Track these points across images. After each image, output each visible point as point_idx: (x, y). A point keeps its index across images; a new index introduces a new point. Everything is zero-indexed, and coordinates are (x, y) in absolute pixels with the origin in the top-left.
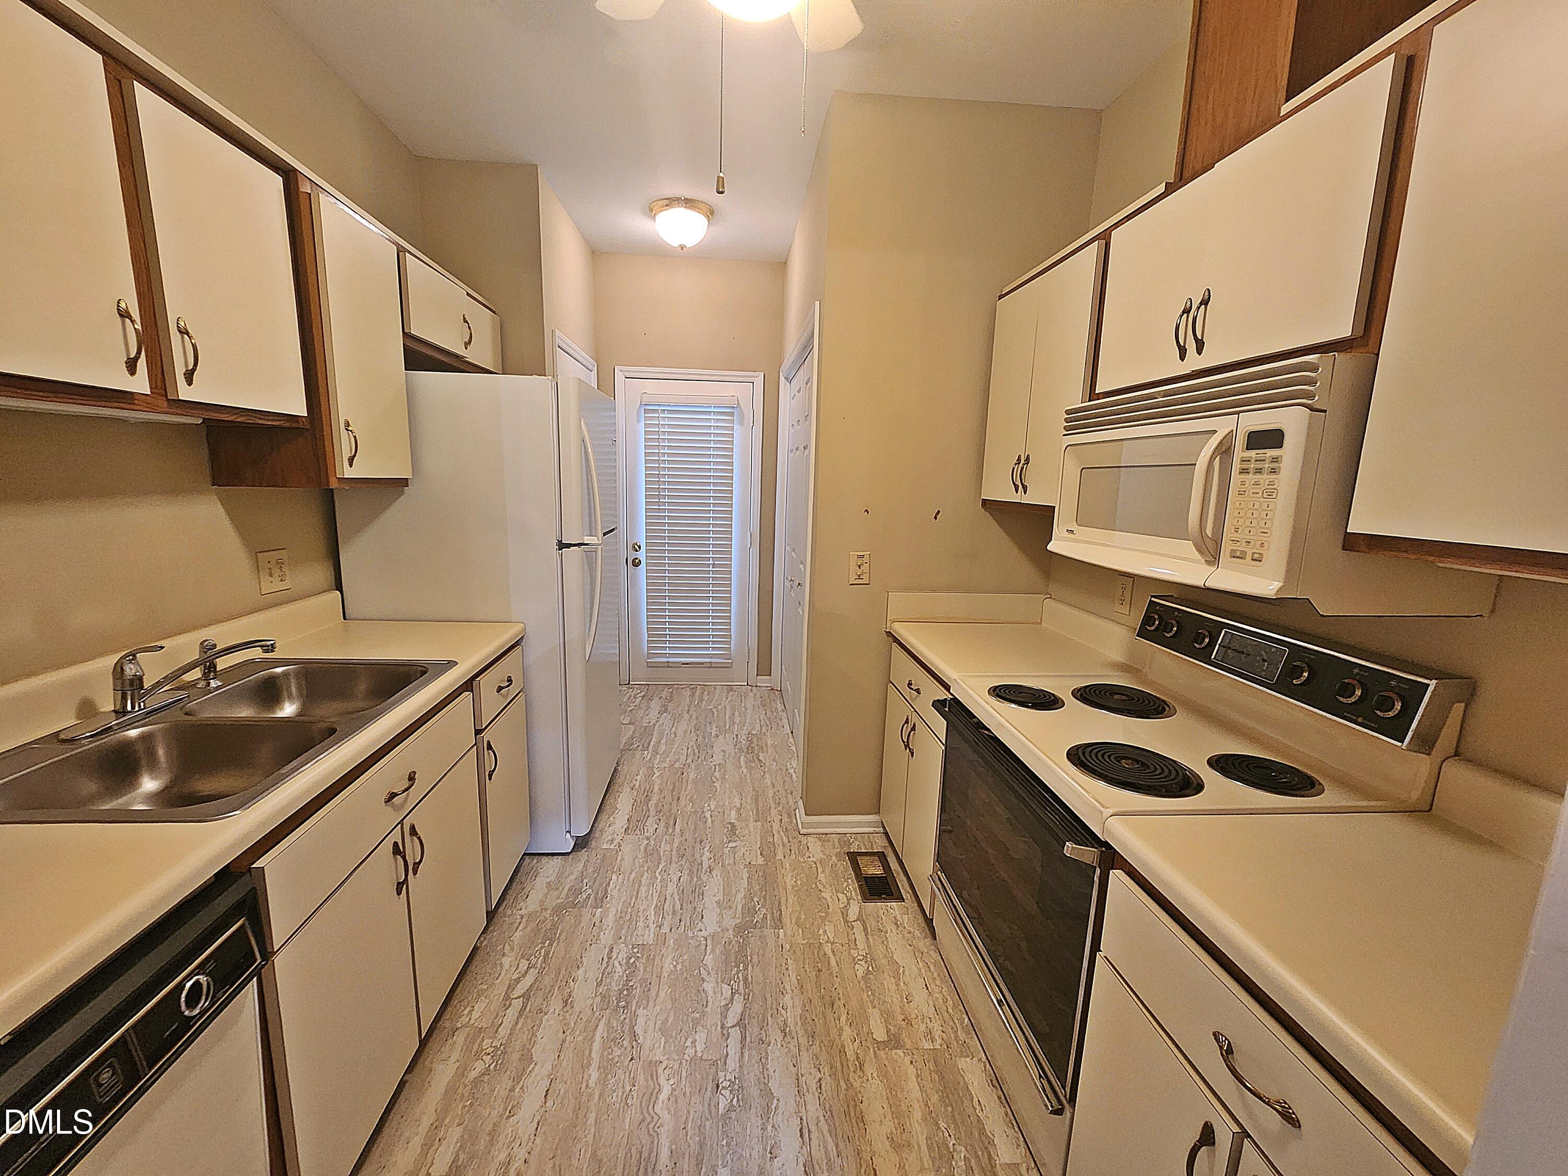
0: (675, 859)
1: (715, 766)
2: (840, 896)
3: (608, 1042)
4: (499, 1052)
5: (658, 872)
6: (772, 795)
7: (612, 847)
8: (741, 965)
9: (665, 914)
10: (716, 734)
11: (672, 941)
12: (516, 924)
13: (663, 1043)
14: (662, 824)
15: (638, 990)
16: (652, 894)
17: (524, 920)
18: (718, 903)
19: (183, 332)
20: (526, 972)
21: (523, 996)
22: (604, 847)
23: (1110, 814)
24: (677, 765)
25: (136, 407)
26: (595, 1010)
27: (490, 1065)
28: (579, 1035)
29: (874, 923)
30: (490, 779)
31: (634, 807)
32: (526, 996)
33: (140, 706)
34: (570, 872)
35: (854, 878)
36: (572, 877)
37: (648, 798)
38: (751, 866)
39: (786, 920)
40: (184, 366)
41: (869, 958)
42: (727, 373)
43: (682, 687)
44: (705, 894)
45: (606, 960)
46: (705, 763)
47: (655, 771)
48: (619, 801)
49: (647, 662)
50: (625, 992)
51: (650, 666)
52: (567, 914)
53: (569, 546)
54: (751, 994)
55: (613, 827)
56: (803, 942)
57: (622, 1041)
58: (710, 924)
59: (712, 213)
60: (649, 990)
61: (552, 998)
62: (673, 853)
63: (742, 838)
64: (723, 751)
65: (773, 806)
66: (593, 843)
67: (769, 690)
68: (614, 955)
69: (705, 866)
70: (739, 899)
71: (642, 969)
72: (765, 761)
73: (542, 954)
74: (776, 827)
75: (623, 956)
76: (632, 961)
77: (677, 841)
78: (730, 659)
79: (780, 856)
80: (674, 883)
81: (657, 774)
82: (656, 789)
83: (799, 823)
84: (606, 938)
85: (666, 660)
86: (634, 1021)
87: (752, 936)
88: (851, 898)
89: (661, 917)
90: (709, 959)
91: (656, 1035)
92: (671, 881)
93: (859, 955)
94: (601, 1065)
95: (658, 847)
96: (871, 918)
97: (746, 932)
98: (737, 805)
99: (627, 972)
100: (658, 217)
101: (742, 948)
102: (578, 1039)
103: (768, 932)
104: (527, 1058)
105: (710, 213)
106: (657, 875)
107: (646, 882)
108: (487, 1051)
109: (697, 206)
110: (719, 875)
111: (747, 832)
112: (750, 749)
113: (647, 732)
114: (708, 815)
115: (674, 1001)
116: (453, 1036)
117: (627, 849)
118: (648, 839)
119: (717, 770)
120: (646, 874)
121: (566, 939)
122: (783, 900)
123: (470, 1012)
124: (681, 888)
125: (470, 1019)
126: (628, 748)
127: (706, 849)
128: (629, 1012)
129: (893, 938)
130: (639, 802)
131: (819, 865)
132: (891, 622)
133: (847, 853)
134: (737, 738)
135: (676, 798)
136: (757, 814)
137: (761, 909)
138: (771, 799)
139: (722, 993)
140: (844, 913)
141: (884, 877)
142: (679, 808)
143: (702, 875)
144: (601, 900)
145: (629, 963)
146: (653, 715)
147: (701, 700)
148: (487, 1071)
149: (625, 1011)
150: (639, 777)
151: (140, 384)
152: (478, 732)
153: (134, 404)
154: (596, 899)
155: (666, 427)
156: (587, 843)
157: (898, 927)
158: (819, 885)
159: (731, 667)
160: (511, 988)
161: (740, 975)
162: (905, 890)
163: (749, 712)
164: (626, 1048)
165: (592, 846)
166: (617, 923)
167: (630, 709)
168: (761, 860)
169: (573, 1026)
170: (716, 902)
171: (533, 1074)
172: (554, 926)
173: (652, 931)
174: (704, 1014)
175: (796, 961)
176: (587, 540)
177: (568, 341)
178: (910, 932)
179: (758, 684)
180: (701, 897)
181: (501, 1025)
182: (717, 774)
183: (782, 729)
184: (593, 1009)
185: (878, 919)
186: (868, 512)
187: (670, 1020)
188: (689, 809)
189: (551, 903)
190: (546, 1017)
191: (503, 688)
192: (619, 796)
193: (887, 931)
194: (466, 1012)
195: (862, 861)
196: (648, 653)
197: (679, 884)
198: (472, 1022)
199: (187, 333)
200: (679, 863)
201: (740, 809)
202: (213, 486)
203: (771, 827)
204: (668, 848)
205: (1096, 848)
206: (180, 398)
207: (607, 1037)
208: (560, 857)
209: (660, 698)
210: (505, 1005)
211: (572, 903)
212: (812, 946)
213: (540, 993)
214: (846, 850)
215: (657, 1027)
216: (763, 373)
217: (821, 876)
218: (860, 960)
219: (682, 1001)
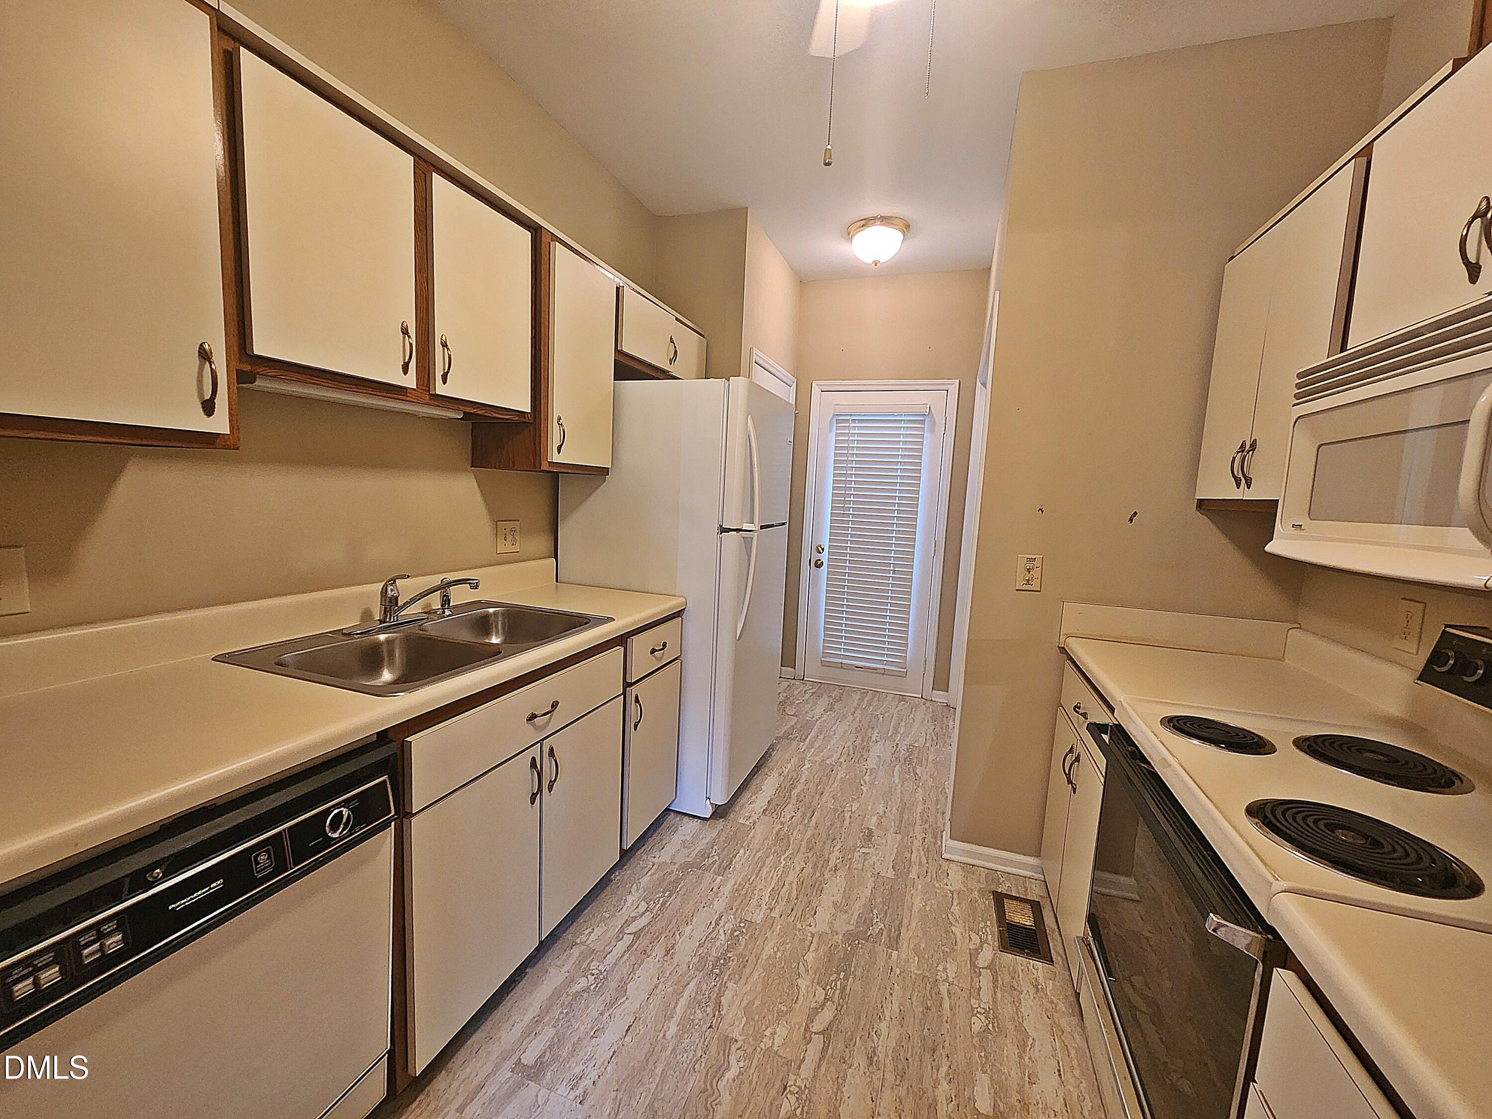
0: (803, 849)
1: (867, 769)
2: (973, 935)
3: (693, 1002)
4: (601, 977)
5: (783, 857)
6: (920, 811)
7: (747, 823)
8: (843, 974)
9: (780, 899)
10: (876, 740)
11: (779, 927)
12: (647, 869)
13: (743, 1023)
14: (799, 814)
15: (734, 963)
16: (772, 877)
17: (655, 867)
18: (835, 904)
19: (444, 345)
20: (643, 914)
21: (635, 933)
22: (740, 821)
23: (1282, 890)
24: (829, 761)
25: (408, 399)
26: (691, 968)
27: (592, 985)
28: (671, 986)
29: (1007, 978)
30: (635, 729)
31: (778, 792)
32: (637, 935)
33: (394, 619)
34: (705, 836)
35: (995, 922)
36: (705, 841)
37: (793, 787)
38: (880, 877)
39: (904, 943)
40: (442, 370)
41: (993, 1015)
42: (921, 382)
43: (854, 689)
44: (825, 891)
45: (713, 924)
46: (857, 765)
47: (806, 763)
48: (766, 783)
49: (822, 661)
50: (722, 961)
51: (823, 664)
52: (692, 873)
53: (728, 530)
54: (845, 1006)
55: (753, 805)
56: (916, 972)
57: (707, 1006)
58: (821, 922)
59: (908, 227)
60: (744, 967)
61: (658, 944)
62: (803, 843)
63: (876, 846)
64: (879, 757)
65: (919, 822)
66: (732, 816)
67: (944, 706)
68: (722, 923)
69: (831, 864)
70: (857, 907)
71: (743, 944)
72: (922, 774)
73: (660, 902)
74: (917, 843)
75: (729, 926)
76: (736, 934)
77: (810, 833)
78: (905, 668)
79: (913, 875)
80: (796, 872)
81: (808, 766)
82: (803, 780)
83: (944, 845)
84: (719, 905)
85: (840, 661)
86: (722, 992)
87: (861, 948)
88: (986, 942)
89: (775, 901)
90: (810, 956)
91: (739, 1012)
92: (793, 870)
93: (980, 1007)
94: (681, 1022)
95: (790, 833)
96: (1006, 971)
97: (857, 942)
98: (880, 812)
99: (729, 943)
100: (855, 239)
101: (847, 958)
102: (669, 990)
103: (881, 949)
104: (622, 989)
105: (906, 228)
106: (782, 860)
107: (770, 864)
108: (593, 972)
109: (894, 222)
110: (843, 877)
111: (884, 841)
112: (908, 760)
113: (807, 726)
114: (847, 815)
115: (765, 985)
116: (572, 949)
117: (759, 828)
118: (782, 823)
119: (867, 774)
120: (772, 856)
121: (684, 895)
122: (905, 921)
123: (590, 933)
124: (802, 879)
125: (588, 939)
126: (787, 737)
127: (837, 848)
128: (720, 981)
129: (1029, 1003)
130: (784, 788)
131: (955, 896)
132: (1065, 637)
133: (993, 892)
134: (897, 747)
135: (820, 792)
136: (899, 827)
137: (879, 923)
138: (919, 814)
139: (815, 995)
140: (974, 955)
141: (1033, 930)
142: (820, 802)
143: (827, 871)
144: (724, 869)
145: (733, 934)
146: (818, 710)
147: (869, 704)
148: (586, 990)
149: (717, 979)
150: (789, 765)
151: (410, 381)
152: (627, 685)
153: (407, 396)
154: (720, 867)
155: (856, 435)
156: (727, 813)
157: (1038, 990)
158: (950, 917)
159: (905, 677)
160: (627, 923)
161: (839, 983)
162: (1057, 953)
163: (917, 724)
164: (708, 1015)
165: (730, 818)
166: (732, 894)
167: (798, 702)
168: (891, 874)
169: (668, 975)
170: (833, 902)
171: (624, 1006)
172: (677, 881)
173: (763, 910)
174: (791, 1009)
175: (904, 988)
176: (745, 526)
177: (766, 358)
178: (1052, 1002)
179: (933, 699)
180: (819, 893)
181: (610, 953)
182: (867, 778)
183: (949, 747)
184: (689, 967)
185: (1014, 975)
186: (1042, 512)
187: (757, 1002)
188: (830, 805)
189: (681, 859)
190: (648, 959)
191: (657, 651)
192: (766, 779)
193: (1022, 991)
194: (586, 932)
195: (1009, 905)
196: (823, 652)
197: (800, 875)
198: (589, 942)
199: (446, 346)
200: (806, 855)
201: (882, 818)
202: (471, 467)
203: (912, 842)
204: (799, 837)
205: (1260, 933)
206: (437, 393)
207: (695, 997)
208: (699, 821)
209: (829, 697)
210: (618, 936)
211: (697, 865)
212: (926, 979)
213: (649, 936)
214: (993, 887)
215: (743, 1005)
216: (958, 381)
217: (955, 909)
218: (980, 1013)
219: (773, 989)
